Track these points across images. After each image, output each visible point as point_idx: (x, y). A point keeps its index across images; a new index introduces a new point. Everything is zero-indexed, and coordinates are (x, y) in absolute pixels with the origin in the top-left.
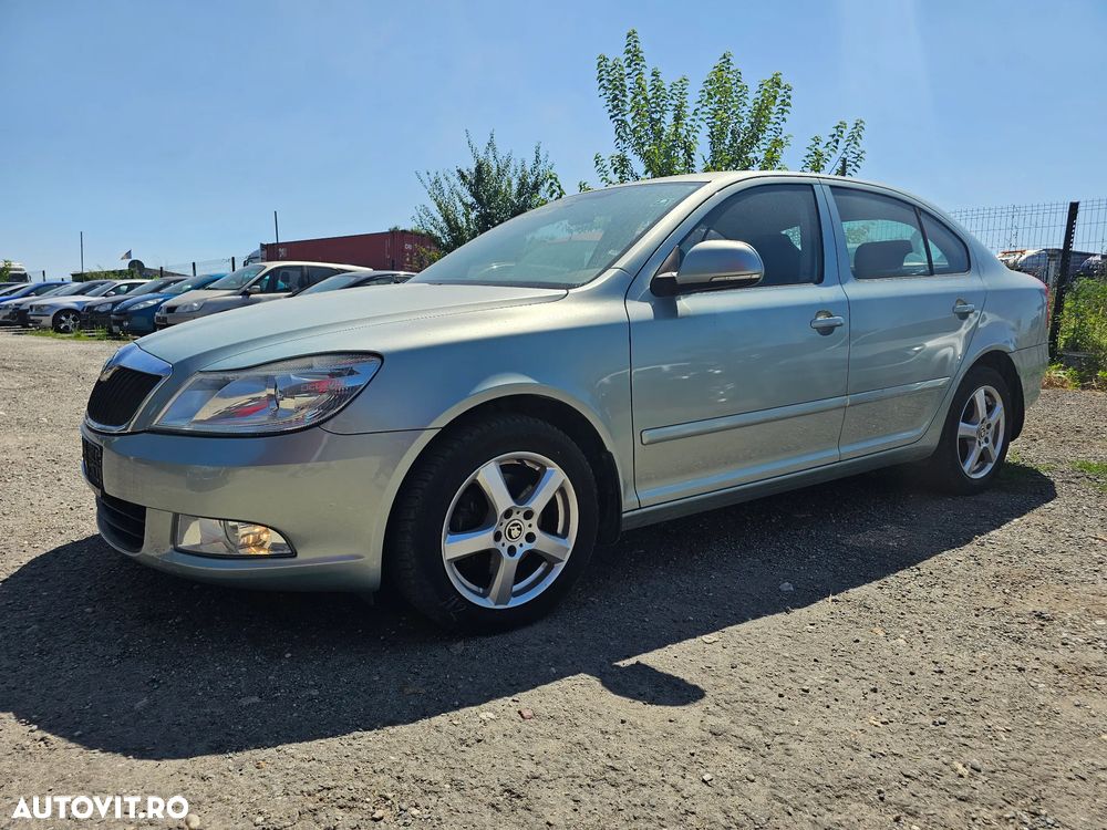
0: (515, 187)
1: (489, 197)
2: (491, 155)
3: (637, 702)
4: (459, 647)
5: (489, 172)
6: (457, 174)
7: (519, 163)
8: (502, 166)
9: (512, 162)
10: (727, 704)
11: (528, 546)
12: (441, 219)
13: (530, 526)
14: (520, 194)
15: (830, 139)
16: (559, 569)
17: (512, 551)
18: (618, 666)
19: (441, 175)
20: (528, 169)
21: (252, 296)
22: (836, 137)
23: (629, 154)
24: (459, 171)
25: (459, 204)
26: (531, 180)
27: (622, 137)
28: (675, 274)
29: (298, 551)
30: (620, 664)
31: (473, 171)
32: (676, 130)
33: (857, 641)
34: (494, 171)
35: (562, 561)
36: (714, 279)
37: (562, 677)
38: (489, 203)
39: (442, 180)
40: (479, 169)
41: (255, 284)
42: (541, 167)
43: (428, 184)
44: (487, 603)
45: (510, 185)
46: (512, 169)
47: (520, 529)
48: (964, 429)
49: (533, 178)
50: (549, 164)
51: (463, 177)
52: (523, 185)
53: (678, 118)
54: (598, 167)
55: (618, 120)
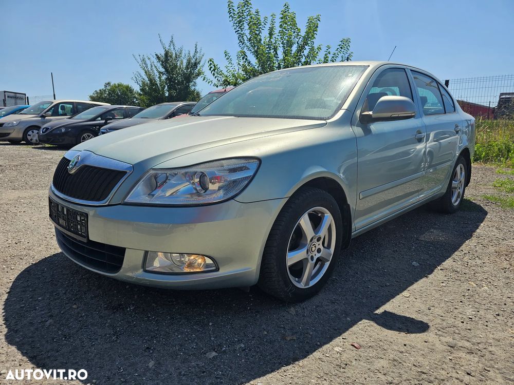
0: (185, 64)
1: (172, 69)
2: (172, 47)
3: (402, 333)
4: (292, 310)
5: (171, 57)
6: (155, 56)
7: (187, 52)
8: (178, 54)
9: (183, 52)
10: (442, 330)
11: (318, 255)
12: (147, 80)
13: (319, 245)
14: (187, 68)
15: (339, 47)
16: (327, 264)
17: (312, 258)
18: (377, 314)
19: (145, 57)
20: (192, 55)
21: (46, 118)
22: (341, 46)
23: (245, 50)
24: (156, 55)
25: (156, 72)
26: (193, 61)
27: (242, 42)
28: (371, 113)
29: (220, 268)
30: (378, 312)
31: (163, 55)
32: (270, 40)
33: (469, 290)
34: (174, 55)
35: (329, 261)
36: (393, 116)
37: (357, 323)
38: (172, 72)
39: (146, 59)
40: (166, 54)
41: (48, 111)
42: (198, 55)
43: (140, 61)
44: (301, 285)
45: (182, 63)
46: (183, 55)
47: (315, 247)
48: (454, 184)
49: (194, 60)
50: (202, 53)
51: (158, 58)
52: (189, 64)
53: (271, 34)
54: (227, 57)
55: (239, 33)
